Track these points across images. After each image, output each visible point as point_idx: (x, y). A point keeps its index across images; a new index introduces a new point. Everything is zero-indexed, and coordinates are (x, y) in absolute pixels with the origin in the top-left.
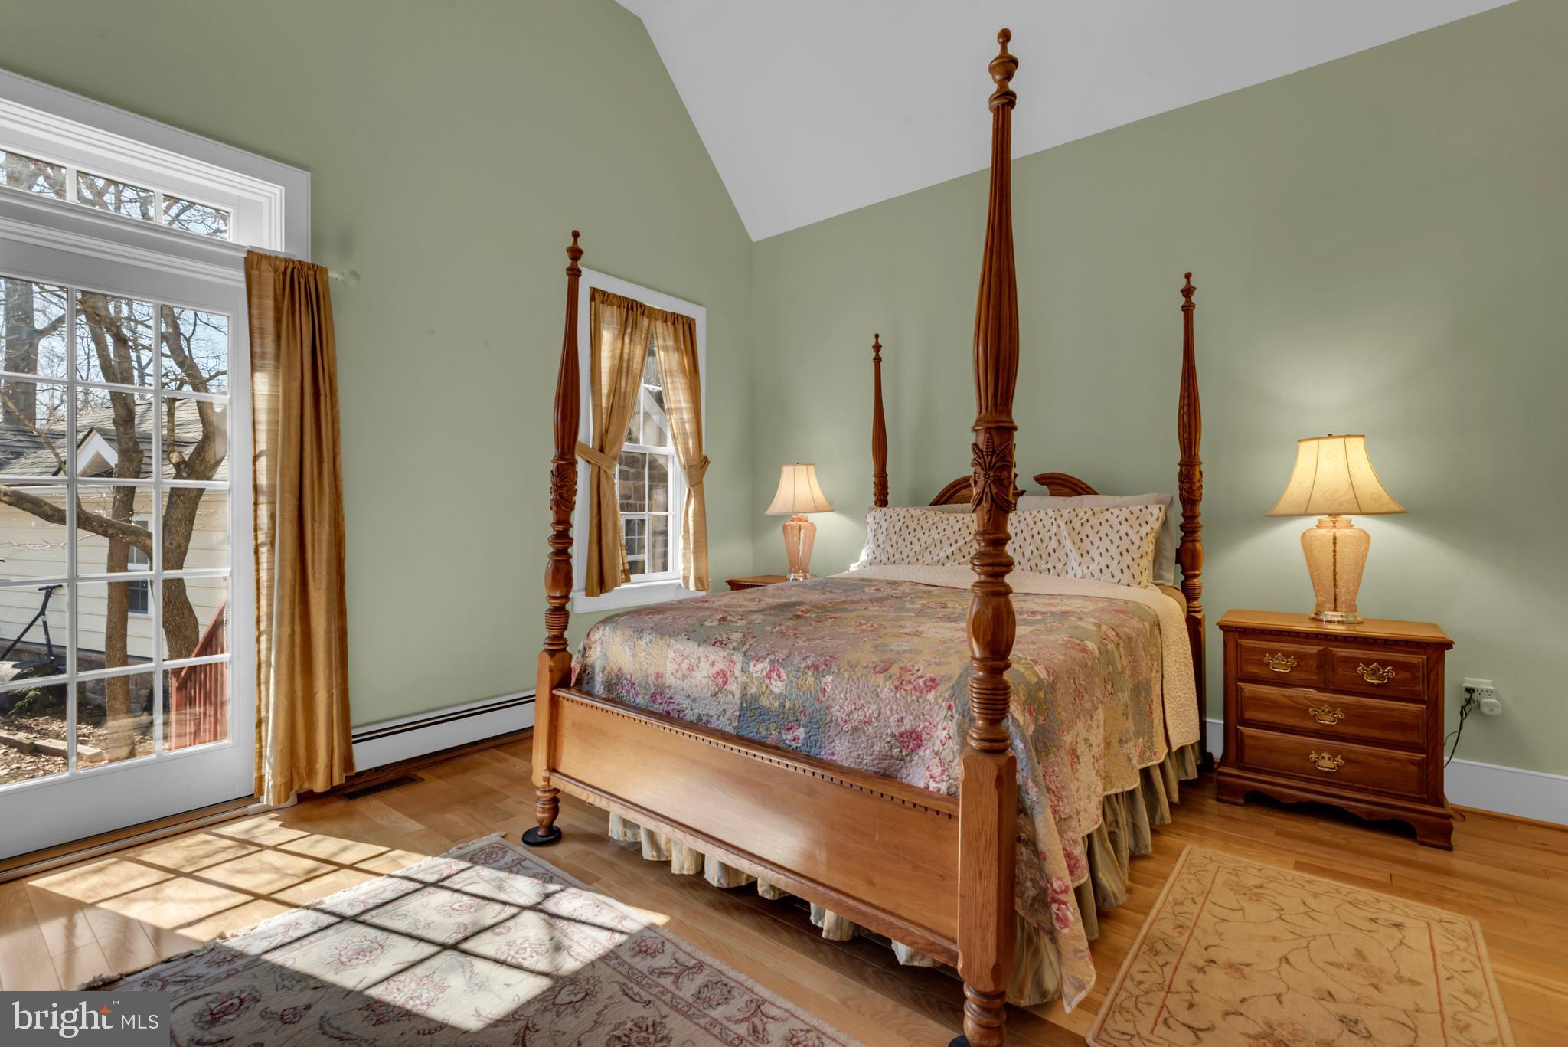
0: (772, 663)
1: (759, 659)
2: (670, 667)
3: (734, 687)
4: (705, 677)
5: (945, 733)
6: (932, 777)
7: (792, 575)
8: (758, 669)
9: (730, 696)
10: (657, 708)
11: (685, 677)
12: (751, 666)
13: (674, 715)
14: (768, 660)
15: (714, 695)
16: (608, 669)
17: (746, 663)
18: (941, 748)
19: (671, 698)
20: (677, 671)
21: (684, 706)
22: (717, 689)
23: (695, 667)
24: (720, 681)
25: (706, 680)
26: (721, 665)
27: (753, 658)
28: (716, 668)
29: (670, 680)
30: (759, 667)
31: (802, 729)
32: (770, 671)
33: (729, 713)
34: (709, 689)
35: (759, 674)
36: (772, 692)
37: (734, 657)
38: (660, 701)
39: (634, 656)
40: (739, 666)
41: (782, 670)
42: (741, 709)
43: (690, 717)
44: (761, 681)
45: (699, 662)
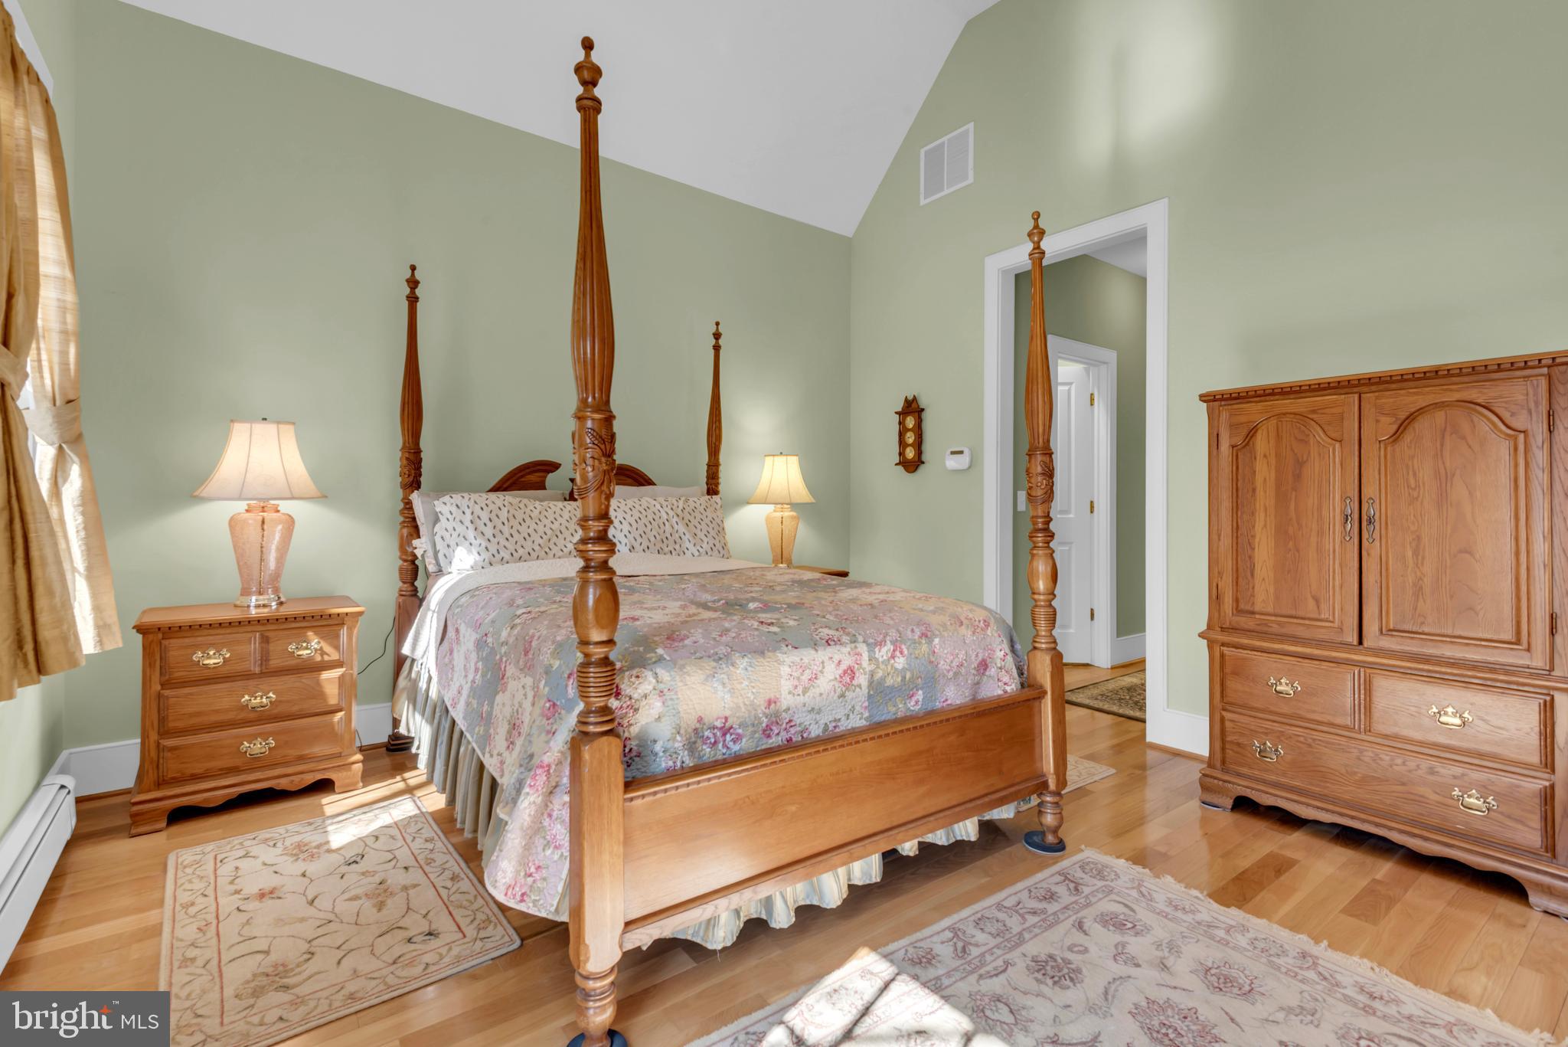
0: (894, 643)
1: (881, 644)
2: (786, 685)
3: (862, 680)
4: (830, 681)
5: (1002, 653)
6: (1005, 684)
7: (254, 598)
8: (883, 653)
9: (858, 689)
10: (775, 741)
11: (805, 691)
12: (877, 652)
13: (797, 738)
14: (888, 642)
15: (842, 696)
16: (683, 725)
17: (871, 651)
18: (1003, 663)
19: (790, 721)
20: (796, 687)
21: (807, 723)
22: (844, 689)
23: (819, 674)
24: (847, 679)
25: (832, 683)
26: (848, 662)
27: (876, 644)
28: (844, 667)
29: (786, 701)
30: (884, 650)
31: (920, 692)
32: (894, 651)
33: (858, 708)
34: (835, 691)
35: (885, 657)
36: (896, 669)
37: (859, 650)
38: (776, 731)
39: (732, 691)
40: (865, 656)
41: (903, 647)
42: (870, 696)
43: (815, 731)
44: (886, 663)
45: (824, 668)
